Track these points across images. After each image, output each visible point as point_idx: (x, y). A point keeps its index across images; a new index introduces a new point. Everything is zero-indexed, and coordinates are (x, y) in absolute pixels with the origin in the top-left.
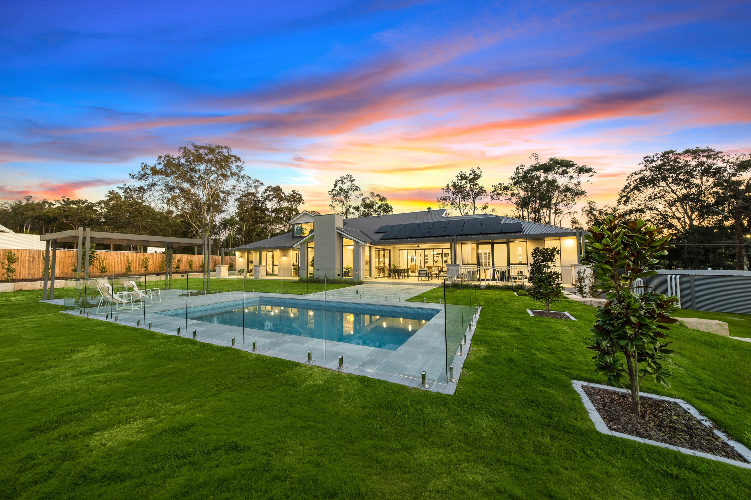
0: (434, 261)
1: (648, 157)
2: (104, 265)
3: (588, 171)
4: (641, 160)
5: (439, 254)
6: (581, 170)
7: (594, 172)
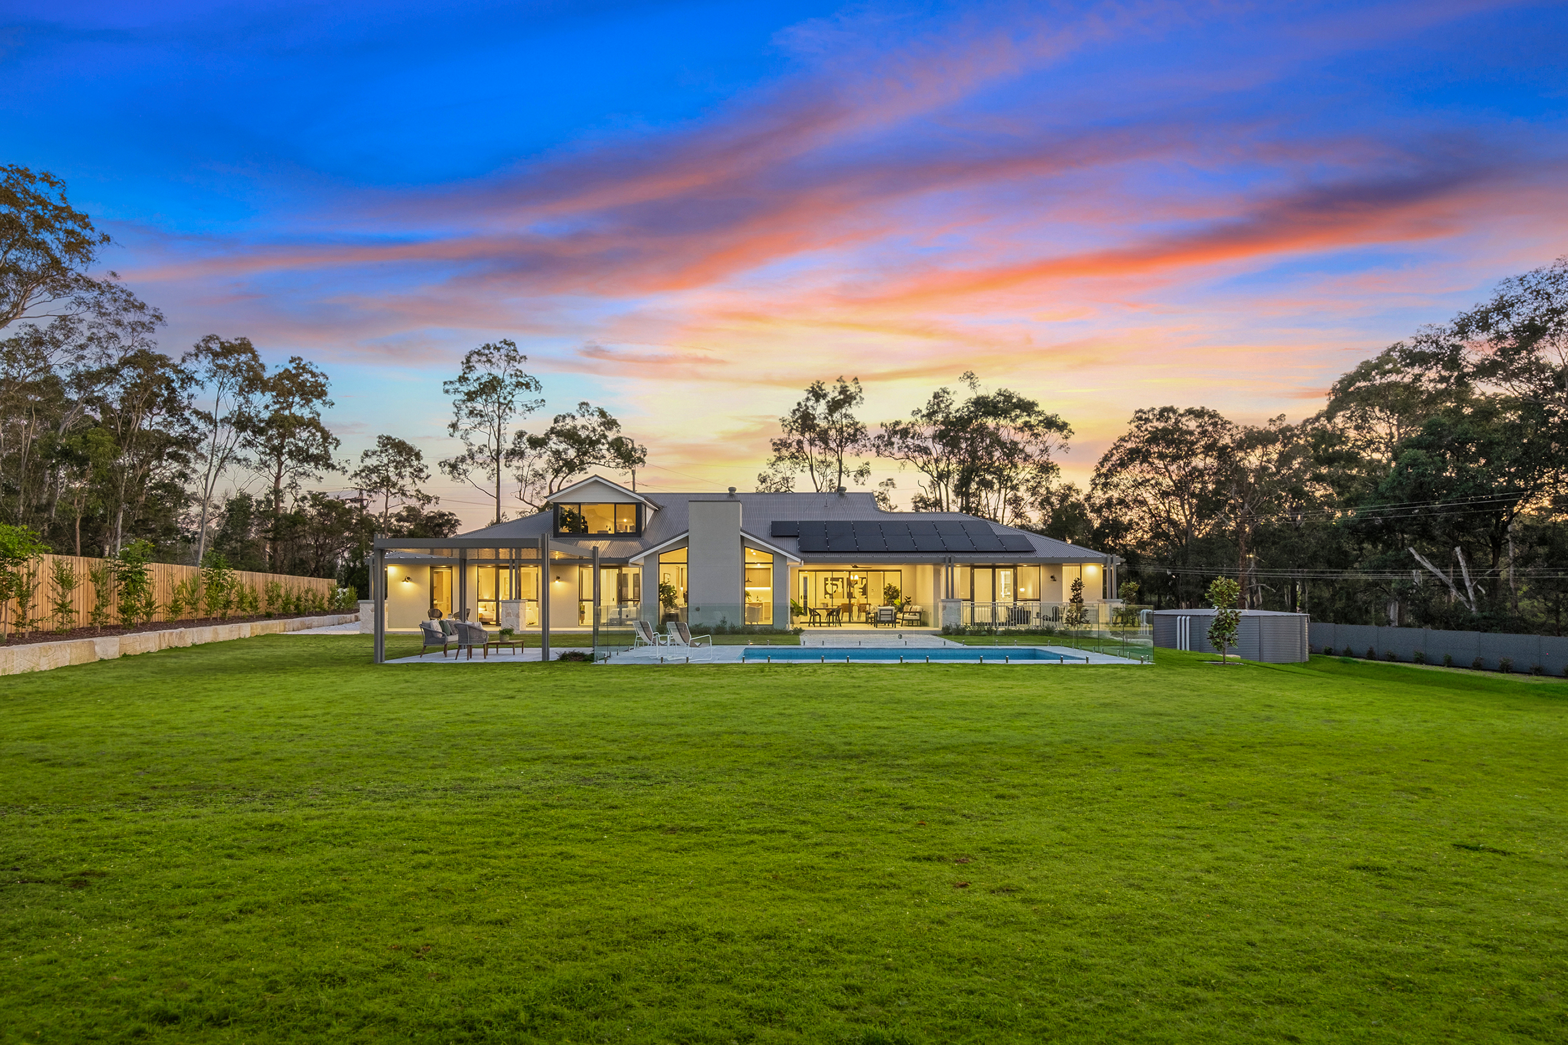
0: (826, 593)
1: (1141, 411)
2: (153, 599)
3: (1062, 427)
4: (1131, 416)
5: (837, 579)
6: (1051, 423)
7: (1070, 431)
